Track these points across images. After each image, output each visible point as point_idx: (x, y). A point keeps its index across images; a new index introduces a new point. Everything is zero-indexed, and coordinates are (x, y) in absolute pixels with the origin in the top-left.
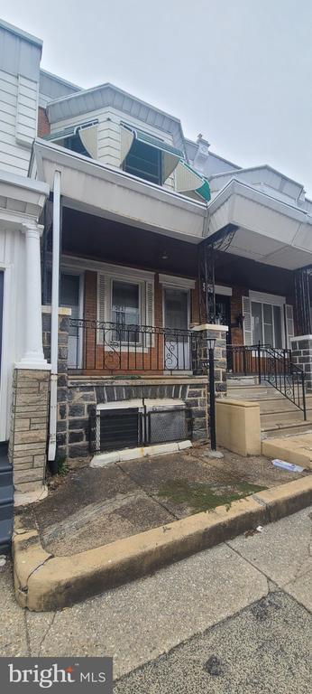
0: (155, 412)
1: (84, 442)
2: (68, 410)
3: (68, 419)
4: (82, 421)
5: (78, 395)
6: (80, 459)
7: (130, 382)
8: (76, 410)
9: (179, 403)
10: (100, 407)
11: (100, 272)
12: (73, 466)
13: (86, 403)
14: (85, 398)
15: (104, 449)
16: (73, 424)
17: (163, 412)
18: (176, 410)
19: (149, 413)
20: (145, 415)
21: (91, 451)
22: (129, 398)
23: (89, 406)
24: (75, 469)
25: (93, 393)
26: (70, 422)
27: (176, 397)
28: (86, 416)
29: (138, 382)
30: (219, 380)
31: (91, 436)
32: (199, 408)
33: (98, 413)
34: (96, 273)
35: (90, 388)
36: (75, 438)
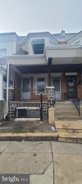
0: (30, 110)
1: (14, 115)
2: (11, 108)
3: (11, 110)
4: (14, 111)
5: (13, 105)
6: (13, 119)
7: (24, 103)
8: (12, 108)
9: (38, 108)
10: (18, 108)
11: (34, 76)
12: (11, 120)
13: (14, 107)
14: (14, 106)
15: (18, 117)
16: (12, 111)
17: (33, 110)
18: (37, 110)
19: (29, 110)
20: (28, 111)
21: (15, 117)
22: (24, 106)
23: (15, 108)
24: (11, 121)
25: (16, 105)
26: (11, 111)
27: (37, 106)
28: (14, 110)
29: (26, 103)
30: (51, 102)
31: (15, 114)
32: (44, 110)
33: (17, 109)
34: (33, 77)
35: (15, 104)
36: (12, 114)
